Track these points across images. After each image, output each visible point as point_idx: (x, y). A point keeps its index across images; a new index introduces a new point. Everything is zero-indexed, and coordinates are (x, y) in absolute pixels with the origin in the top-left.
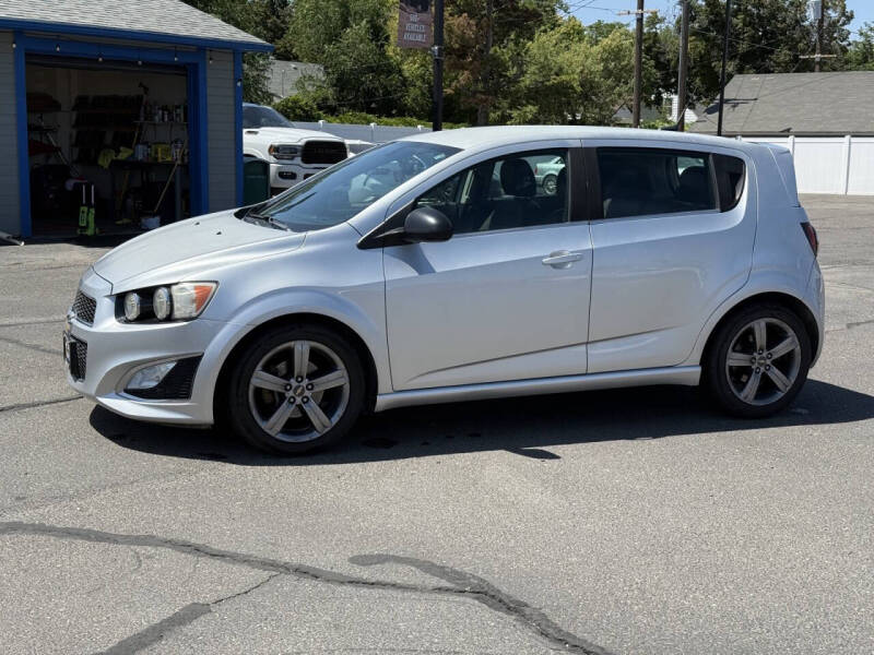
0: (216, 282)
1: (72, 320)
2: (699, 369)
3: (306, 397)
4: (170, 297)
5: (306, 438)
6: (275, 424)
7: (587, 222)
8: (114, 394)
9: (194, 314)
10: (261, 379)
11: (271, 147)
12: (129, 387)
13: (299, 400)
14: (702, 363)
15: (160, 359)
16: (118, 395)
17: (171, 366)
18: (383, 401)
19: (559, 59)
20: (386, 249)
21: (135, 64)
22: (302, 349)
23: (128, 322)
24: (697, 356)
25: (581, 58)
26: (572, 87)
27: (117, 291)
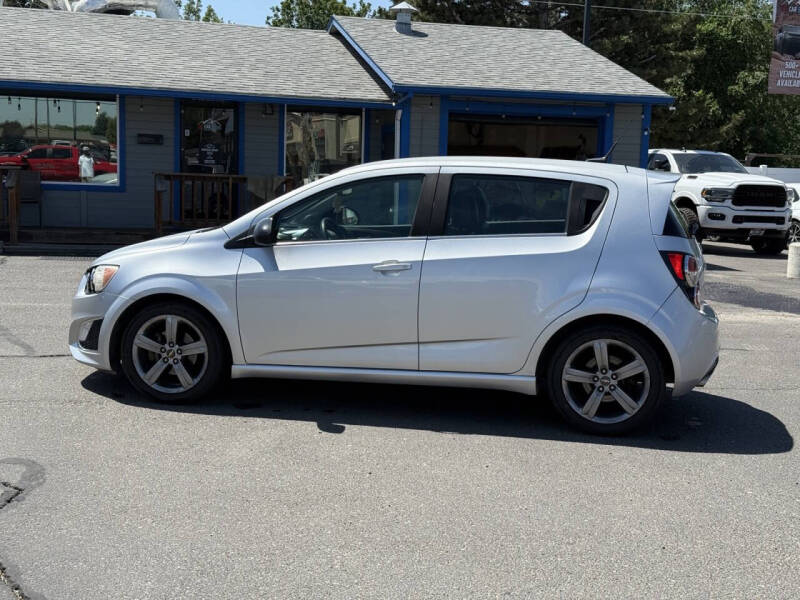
0: (119, 266)
2: (534, 379)
3: (177, 359)
6: (152, 376)
7: (425, 237)
9: (102, 288)
10: (141, 341)
11: (704, 190)
13: (171, 361)
17: (90, 326)
18: (237, 370)
20: (246, 249)
21: (535, 118)
22: (171, 322)
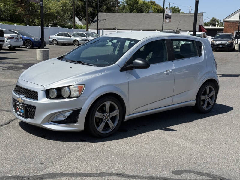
0: (84, 85)
1: (23, 98)
2: (195, 101)
3: (108, 119)
4: (70, 90)
5: (108, 132)
6: (101, 128)
7: (172, 61)
8: (47, 123)
9: (79, 95)
10: (98, 115)
12: (53, 120)
13: (106, 120)
14: (196, 99)
15: (66, 111)
16: (49, 123)
17: (70, 113)
18: (127, 117)
19: (49, 6)
20: (127, 71)
22: (108, 104)
23: (51, 98)
24: (195, 97)
25: (55, 6)
26: (54, 14)
27: (46, 89)
